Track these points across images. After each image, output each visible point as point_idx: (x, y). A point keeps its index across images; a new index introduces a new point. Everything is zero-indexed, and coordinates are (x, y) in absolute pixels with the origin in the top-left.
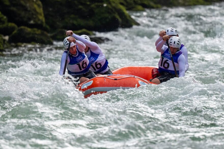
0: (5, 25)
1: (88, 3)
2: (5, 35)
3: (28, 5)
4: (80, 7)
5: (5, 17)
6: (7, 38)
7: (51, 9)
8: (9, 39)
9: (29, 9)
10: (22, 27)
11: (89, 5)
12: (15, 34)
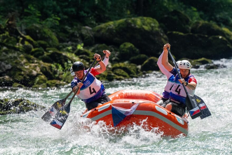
0: (137, 56)
1: (206, 36)
2: (138, 65)
3: (156, 39)
4: (200, 39)
5: (138, 50)
6: (139, 67)
7: (175, 42)
8: (142, 67)
9: (157, 42)
10: (152, 58)
11: (207, 38)
12: (146, 63)
